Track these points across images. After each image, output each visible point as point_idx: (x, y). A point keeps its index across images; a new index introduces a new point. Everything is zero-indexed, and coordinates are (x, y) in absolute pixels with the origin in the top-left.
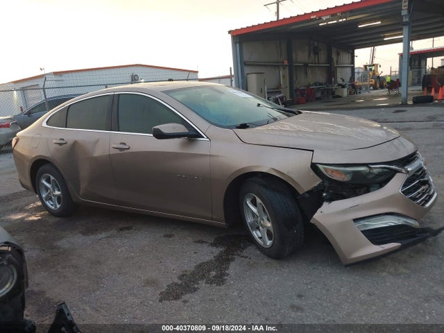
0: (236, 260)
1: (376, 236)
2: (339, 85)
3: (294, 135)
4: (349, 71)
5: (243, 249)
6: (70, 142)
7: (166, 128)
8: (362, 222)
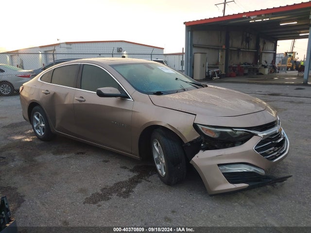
0: (143, 183)
1: (232, 177)
2: (263, 66)
3: (188, 103)
4: (271, 56)
5: (150, 175)
6: (52, 93)
7: (105, 90)
8: (225, 167)
